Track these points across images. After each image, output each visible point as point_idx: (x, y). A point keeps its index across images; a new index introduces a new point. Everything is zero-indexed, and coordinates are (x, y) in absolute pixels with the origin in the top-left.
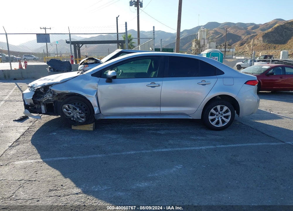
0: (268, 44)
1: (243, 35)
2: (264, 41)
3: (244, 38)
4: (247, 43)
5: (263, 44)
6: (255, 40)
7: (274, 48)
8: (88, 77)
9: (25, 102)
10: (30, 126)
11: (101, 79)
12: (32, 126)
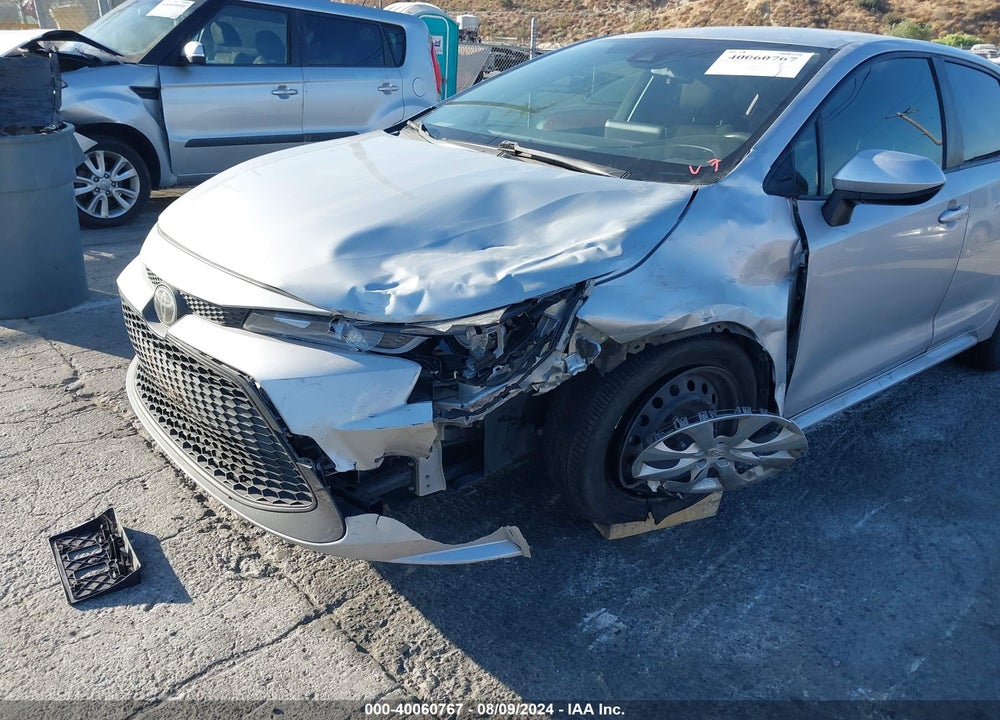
8: (749, 198)
9: (332, 456)
10: (318, 615)
11: (800, 203)
12: (322, 607)
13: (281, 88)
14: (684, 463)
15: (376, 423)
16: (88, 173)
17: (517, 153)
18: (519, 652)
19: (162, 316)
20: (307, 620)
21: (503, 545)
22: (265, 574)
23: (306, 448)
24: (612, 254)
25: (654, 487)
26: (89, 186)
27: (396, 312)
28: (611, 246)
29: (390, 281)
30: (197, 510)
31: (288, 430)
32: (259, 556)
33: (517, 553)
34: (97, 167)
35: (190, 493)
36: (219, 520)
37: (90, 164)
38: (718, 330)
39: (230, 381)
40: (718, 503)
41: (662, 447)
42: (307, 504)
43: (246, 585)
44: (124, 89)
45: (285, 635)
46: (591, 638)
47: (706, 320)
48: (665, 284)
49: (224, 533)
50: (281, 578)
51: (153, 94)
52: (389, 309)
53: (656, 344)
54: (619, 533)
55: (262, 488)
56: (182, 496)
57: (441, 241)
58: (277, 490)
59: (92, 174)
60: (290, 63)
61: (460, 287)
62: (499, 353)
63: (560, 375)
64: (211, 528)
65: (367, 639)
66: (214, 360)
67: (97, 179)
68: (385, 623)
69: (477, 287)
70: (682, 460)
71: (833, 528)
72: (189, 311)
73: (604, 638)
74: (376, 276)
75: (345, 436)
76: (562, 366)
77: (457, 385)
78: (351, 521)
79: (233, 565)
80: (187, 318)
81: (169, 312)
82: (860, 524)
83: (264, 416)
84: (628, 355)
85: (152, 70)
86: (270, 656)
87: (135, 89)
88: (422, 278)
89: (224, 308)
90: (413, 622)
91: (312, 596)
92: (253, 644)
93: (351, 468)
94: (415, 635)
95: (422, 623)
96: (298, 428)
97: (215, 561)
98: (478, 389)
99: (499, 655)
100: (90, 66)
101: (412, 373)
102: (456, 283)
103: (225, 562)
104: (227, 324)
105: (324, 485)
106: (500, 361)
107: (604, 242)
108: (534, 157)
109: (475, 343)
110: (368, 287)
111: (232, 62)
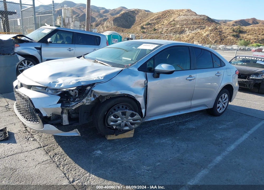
0: (118, 27)
1: (97, 17)
2: (114, 24)
3: (98, 19)
4: (101, 25)
5: (114, 26)
6: (108, 23)
7: (122, 31)
8: (135, 71)
9: (42, 112)
10: (41, 147)
11: (147, 73)
12: (43, 146)
13: (69, 49)
14: (119, 122)
15: (50, 107)
16: (23, 65)
17: (97, 62)
18: (78, 156)
19: (18, 88)
20: (39, 148)
21: (75, 133)
22: (33, 140)
23: (38, 111)
24: (101, 79)
25: (114, 127)
26: (23, 68)
27: (56, 87)
28: (102, 78)
29: (57, 82)
30: (24, 129)
31: (35, 107)
32: (34, 137)
33: (78, 135)
34: (25, 64)
35: (24, 126)
36: (28, 131)
37: (24, 63)
38: (125, 95)
39: (26, 98)
40: (133, 134)
41: (112, 117)
42: (38, 123)
43: (29, 142)
44: (33, 48)
45: (33, 150)
46: (94, 155)
47: (121, 93)
48: (112, 85)
49: (28, 133)
50: (36, 141)
51: (40, 49)
52: (56, 86)
53: (112, 97)
54: (110, 138)
55: (31, 120)
56: (22, 127)
57: (71, 75)
58: (33, 120)
59: (24, 65)
60: (72, 44)
61: (69, 83)
62: (77, 96)
63: (89, 101)
64: (26, 132)
65: (49, 152)
66: (25, 95)
67: (25, 67)
68: (54, 150)
69: (73, 83)
70: (118, 121)
71: (157, 141)
72: (23, 86)
73: (97, 155)
74: (55, 80)
75: (45, 109)
76: (90, 99)
77: (69, 102)
78: (45, 125)
79: (27, 139)
80: (22, 87)
81: (19, 87)
82: (164, 141)
83: (31, 105)
84: (107, 99)
85: (40, 44)
86: (28, 153)
87: (35, 48)
88: (63, 81)
89: (28, 85)
90: (60, 150)
91: (41, 144)
92: (26, 151)
93: (46, 115)
94: (59, 152)
95: (61, 150)
96: (36, 107)
97: (24, 138)
98: (73, 103)
99: (74, 156)
100: (26, 42)
101: (59, 98)
102: (69, 82)
103: (26, 138)
104: (28, 89)
105: (40, 118)
106: (77, 98)
107: (100, 77)
108: (100, 63)
109: (72, 93)
110: (53, 82)
111: (61, 43)
